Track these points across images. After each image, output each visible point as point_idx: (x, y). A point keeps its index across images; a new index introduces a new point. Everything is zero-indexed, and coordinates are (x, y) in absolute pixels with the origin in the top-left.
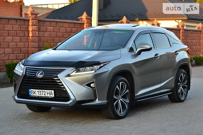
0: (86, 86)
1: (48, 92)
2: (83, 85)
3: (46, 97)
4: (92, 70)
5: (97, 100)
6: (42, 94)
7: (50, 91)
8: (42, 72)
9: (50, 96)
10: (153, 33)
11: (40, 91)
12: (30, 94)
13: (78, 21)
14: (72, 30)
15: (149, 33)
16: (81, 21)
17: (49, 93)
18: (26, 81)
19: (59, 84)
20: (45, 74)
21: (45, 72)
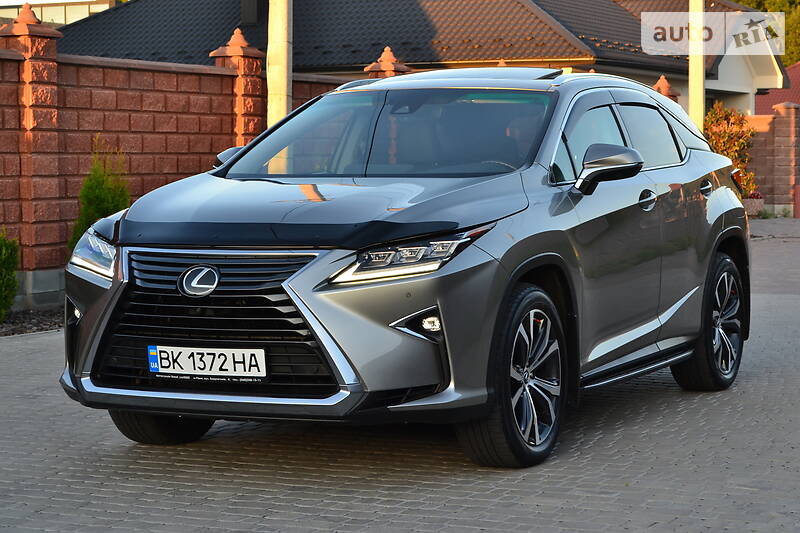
0: (405, 330)
1: (239, 358)
2: (393, 324)
3: (226, 377)
4: (425, 260)
5: (452, 385)
6: (208, 367)
7: (248, 352)
8: (207, 270)
9: (247, 374)
10: (622, 104)
11: (203, 355)
12: (153, 365)
13: (212, 67)
14: (188, 103)
15: (610, 106)
16: (224, 65)
17: (244, 362)
18: (133, 309)
19: (290, 320)
20: (224, 280)
21: (223, 271)
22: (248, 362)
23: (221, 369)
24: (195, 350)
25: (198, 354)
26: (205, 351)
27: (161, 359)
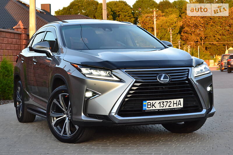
1: (175, 102)
3: (170, 109)
6: (165, 106)
7: (178, 100)
9: (177, 107)
12: (144, 108)
21: (170, 75)
22: (178, 103)
23: (169, 106)
24: (161, 101)
26: (164, 101)
27: (148, 105)
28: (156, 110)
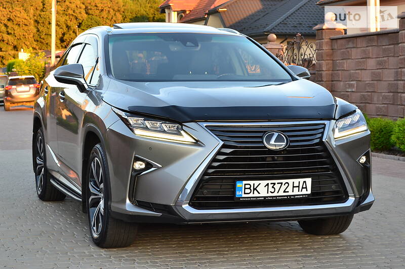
1: (296, 184)
9: (300, 193)
12: (238, 194)
20: (290, 139)
21: (287, 134)
22: (301, 186)
23: (285, 192)
24: (270, 182)
25: (271, 184)
26: (276, 181)
27: (245, 188)
28: (260, 198)
